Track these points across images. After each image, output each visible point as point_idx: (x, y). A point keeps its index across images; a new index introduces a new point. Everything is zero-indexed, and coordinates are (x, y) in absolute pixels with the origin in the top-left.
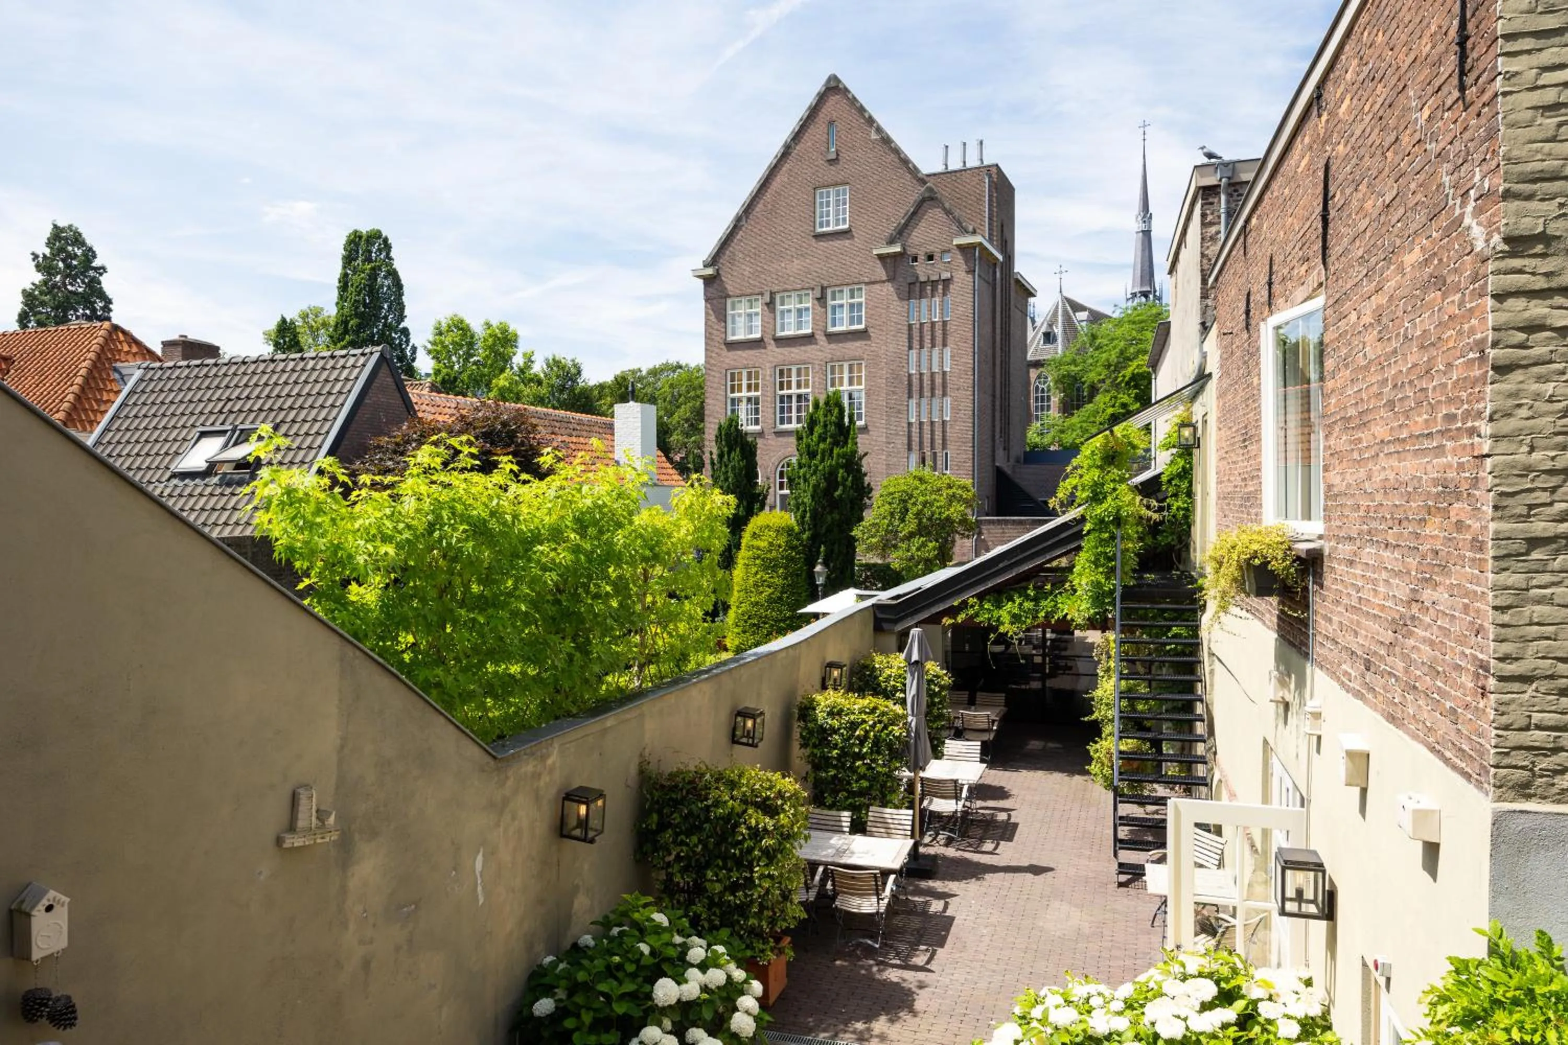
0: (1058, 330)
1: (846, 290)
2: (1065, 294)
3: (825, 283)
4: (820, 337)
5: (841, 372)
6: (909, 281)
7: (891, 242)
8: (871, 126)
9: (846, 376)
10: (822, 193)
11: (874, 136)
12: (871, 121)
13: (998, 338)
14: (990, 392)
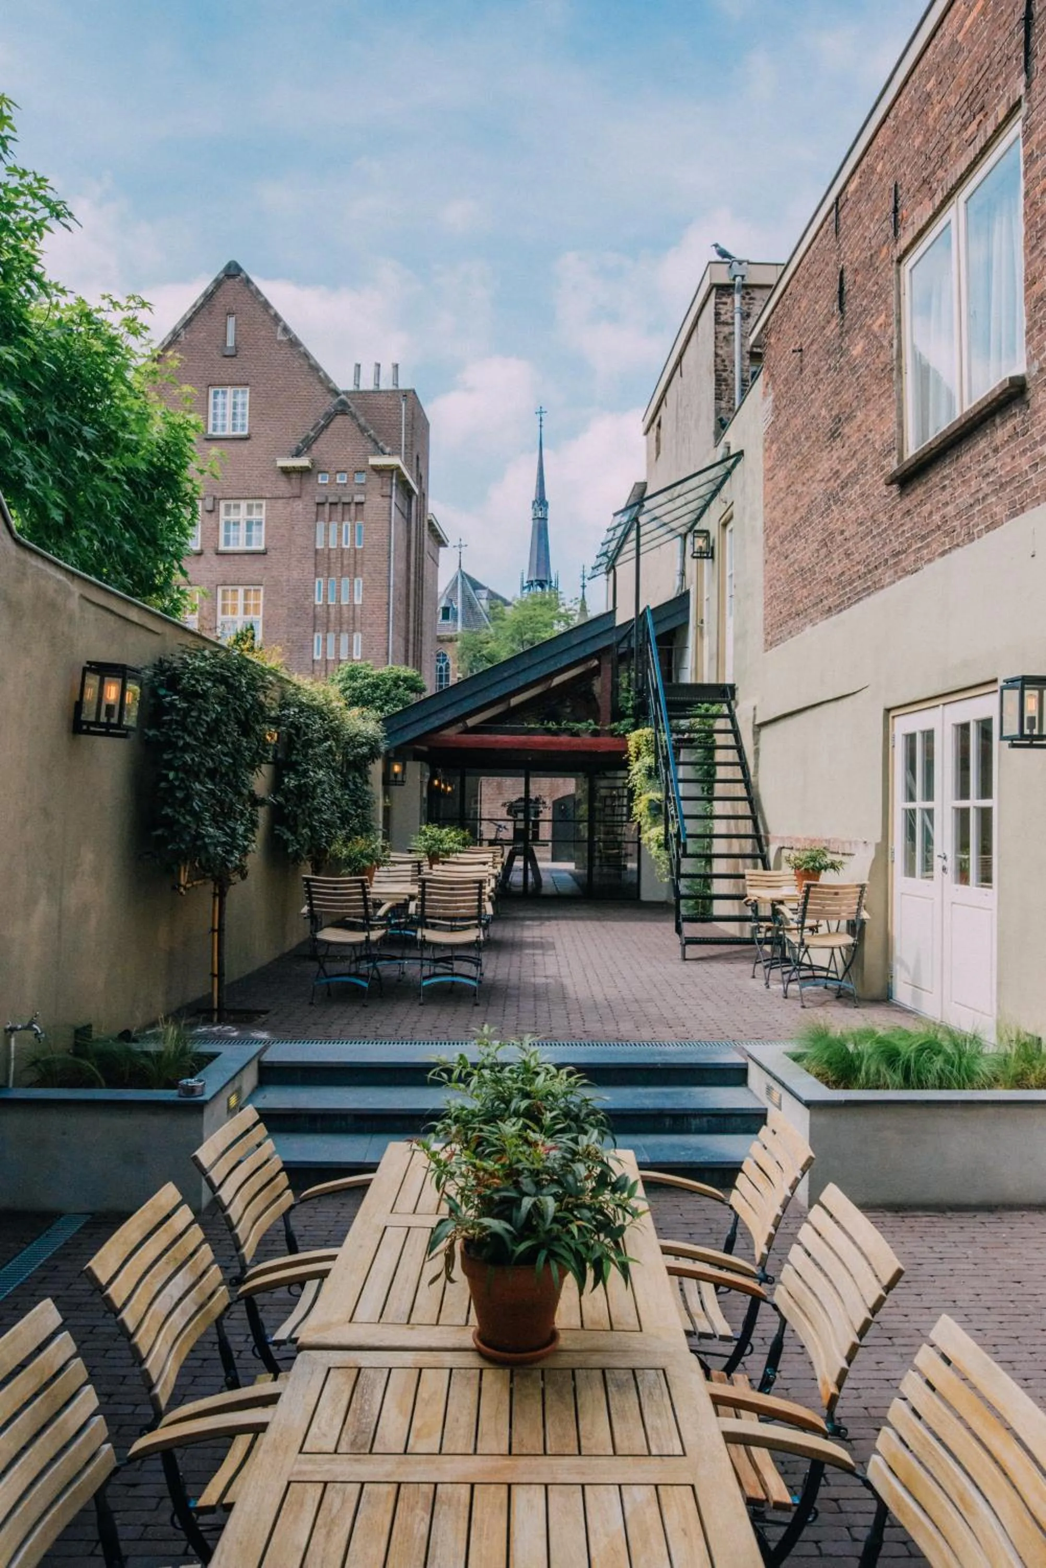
0: (459, 606)
1: (243, 504)
2: (464, 569)
3: (218, 495)
4: (209, 553)
5: (235, 598)
6: (318, 500)
7: (298, 454)
8: (277, 325)
9: (241, 602)
10: (216, 393)
11: (281, 337)
12: (276, 319)
13: (412, 577)
14: (403, 634)
